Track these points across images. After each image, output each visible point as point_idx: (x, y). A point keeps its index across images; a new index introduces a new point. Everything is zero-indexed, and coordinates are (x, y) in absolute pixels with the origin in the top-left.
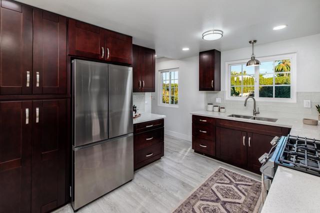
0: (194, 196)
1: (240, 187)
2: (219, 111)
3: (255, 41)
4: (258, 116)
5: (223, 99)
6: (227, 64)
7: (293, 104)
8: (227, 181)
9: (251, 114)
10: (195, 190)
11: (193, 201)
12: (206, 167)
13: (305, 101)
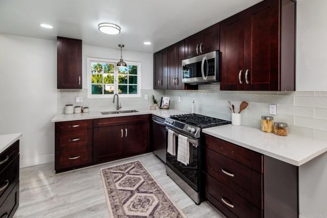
1: (132, 172)
2: (82, 112)
3: (123, 46)
5: (85, 98)
6: (88, 59)
7: (139, 97)
8: (120, 175)
9: (115, 109)
10: (109, 203)
13: (145, 95)
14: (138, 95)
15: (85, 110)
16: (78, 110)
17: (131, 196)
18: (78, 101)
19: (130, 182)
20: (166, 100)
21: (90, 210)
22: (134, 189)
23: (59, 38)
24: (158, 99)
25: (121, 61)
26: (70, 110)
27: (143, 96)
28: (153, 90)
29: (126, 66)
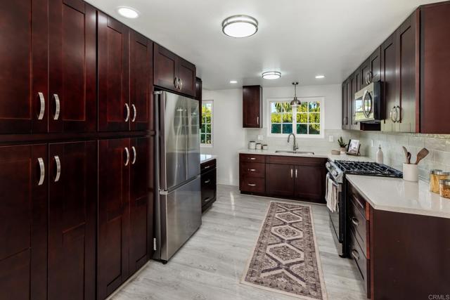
0: (266, 225)
1: (295, 212)
2: (262, 148)
3: (297, 83)
4: (297, 150)
5: (265, 136)
6: (268, 100)
7: (321, 139)
8: (283, 210)
9: (291, 150)
10: (264, 221)
11: (268, 229)
12: (259, 204)
13: (330, 137)
14: (322, 135)
15: (265, 147)
16: (259, 147)
17: (282, 225)
18: (259, 138)
19: (288, 217)
20: (355, 144)
21: (250, 219)
22: (288, 222)
23: (244, 87)
24: (346, 142)
25: (295, 99)
26: (253, 145)
27: (326, 137)
28: (342, 131)
29: (299, 104)
